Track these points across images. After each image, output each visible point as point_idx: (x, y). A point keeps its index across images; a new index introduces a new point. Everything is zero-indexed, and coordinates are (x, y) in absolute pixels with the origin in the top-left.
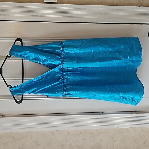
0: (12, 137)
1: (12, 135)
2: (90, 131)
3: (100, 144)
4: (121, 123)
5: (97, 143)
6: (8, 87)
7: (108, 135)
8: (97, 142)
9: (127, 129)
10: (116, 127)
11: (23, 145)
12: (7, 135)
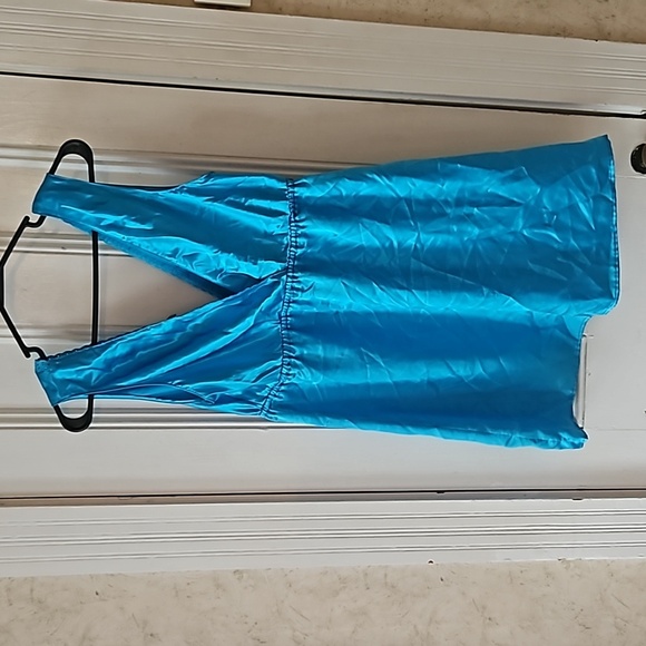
0: (32, 599)
1: (32, 590)
2: (386, 575)
3: (428, 633)
4: (520, 541)
5: (417, 633)
6: (28, 356)
7: (464, 594)
8: (415, 627)
9: (544, 566)
10: (499, 558)
11: (84, 638)
12: (9, 590)
